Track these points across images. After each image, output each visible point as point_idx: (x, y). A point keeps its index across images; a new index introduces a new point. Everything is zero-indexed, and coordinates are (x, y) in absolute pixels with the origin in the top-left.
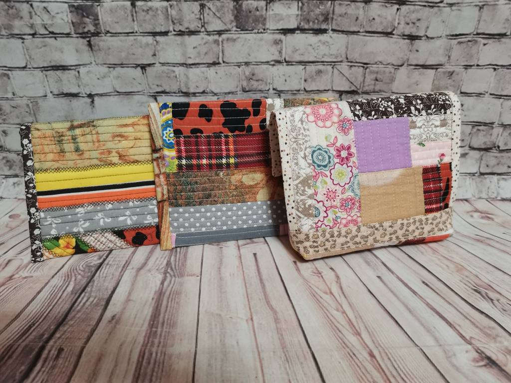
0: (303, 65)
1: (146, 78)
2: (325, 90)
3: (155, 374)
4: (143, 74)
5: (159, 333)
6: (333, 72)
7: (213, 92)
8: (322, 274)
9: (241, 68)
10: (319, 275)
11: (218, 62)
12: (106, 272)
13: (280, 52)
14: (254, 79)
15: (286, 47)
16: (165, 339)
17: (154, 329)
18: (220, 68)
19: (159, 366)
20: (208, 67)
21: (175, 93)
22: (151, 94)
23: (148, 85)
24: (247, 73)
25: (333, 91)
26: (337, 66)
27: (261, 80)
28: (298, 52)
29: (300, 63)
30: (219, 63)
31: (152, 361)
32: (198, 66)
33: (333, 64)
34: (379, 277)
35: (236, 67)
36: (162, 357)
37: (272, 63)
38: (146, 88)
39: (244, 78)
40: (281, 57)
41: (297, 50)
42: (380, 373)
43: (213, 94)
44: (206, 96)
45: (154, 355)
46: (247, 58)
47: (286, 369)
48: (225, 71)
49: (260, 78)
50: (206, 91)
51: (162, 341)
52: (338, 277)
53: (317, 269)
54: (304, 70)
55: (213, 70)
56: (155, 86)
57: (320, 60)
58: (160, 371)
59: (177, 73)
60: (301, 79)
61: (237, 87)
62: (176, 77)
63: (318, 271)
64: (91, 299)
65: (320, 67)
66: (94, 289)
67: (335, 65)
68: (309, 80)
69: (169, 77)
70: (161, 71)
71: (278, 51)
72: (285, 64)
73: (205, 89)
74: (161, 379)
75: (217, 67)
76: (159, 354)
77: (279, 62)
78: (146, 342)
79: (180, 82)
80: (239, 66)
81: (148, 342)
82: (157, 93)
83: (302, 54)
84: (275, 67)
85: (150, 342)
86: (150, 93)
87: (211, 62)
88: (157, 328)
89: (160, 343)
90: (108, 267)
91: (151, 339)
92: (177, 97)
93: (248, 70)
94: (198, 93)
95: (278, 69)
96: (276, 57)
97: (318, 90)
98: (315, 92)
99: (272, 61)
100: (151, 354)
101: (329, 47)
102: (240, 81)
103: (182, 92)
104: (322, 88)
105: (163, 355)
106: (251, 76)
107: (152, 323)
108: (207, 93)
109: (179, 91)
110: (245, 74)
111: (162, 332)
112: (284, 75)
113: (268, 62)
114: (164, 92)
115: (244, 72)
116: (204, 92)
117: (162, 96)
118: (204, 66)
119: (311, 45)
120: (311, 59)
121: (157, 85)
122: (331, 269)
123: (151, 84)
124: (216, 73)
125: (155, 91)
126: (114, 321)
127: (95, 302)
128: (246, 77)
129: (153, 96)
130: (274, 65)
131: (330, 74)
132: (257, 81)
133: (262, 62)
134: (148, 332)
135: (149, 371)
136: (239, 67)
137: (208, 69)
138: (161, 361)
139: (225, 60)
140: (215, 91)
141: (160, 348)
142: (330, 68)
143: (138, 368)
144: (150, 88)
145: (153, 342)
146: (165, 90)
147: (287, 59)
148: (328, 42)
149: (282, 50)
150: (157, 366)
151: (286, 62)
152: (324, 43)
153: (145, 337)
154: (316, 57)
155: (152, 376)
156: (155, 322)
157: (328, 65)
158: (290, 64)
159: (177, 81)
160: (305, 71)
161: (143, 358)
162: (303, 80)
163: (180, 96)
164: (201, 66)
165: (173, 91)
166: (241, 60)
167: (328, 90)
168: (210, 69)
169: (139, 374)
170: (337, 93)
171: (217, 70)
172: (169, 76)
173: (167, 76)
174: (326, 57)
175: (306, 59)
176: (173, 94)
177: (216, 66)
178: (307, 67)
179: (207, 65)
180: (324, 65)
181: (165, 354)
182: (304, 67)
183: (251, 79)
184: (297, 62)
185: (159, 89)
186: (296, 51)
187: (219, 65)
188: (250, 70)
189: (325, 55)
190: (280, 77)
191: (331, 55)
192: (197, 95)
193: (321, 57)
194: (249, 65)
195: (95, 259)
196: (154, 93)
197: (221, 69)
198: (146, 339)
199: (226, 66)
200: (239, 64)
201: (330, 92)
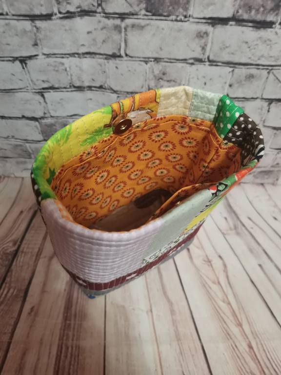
0: (231, 67)
1: (27, 72)
2: (252, 98)
3: (72, 367)
4: (24, 68)
5: (72, 326)
6: (267, 78)
7: (112, 89)
8: (212, 263)
9: (149, 65)
10: (209, 264)
11: (118, 54)
12: (22, 260)
13: (203, 49)
14: (165, 79)
15: (212, 43)
16: (78, 332)
17: (68, 322)
18: (122, 62)
19: (75, 359)
20: (106, 59)
21: (65, 88)
22: (37, 91)
23: (32, 81)
24: (156, 72)
25: (262, 99)
26: (275, 72)
27: (174, 81)
28: (228, 50)
29: (228, 64)
30: (120, 56)
31: (69, 355)
32: (93, 55)
33: (270, 68)
34: (260, 265)
35: (143, 63)
36: (77, 351)
37: (191, 61)
38: (29, 84)
39: (151, 77)
40: (204, 54)
41: (227, 47)
42: (257, 365)
43: (113, 92)
44: (104, 91)
45: (70, 349)
46: (157, 53)
47: (180, 361)
48: (128, 67)
49: (173, 79)
50: (104, 87)
51: (75, 333)
52: (225, 266)
53: (207, 256)
54: (231, 74)
55: (112, 63)
56: (40, 82)
57: (254, 63)
58: (76, 363)
59: (67, 65)
60: (225, 83)
61: (142, 87)
62: (66, 70)
63: (208, 259)
64: (11, 291)
65: (253, 71)
66: (12, 280)
67: (272, 69)
68: (236, 85)
69: (57, 71)
70: (46, 65)
71: (201, 46)
72: (207, 63)
73: (102, 84)
74: (77, 372)
75: (118, 61)
76: (74, 348)
77: (200, 61)
79: (71, 75)
80: (146, 62)
82: (44, 89)
83: (233, 54)
84: (193, 66)
86: (34, 89)
87: (110, 53)
88: (70, 320)
90: (23, 255)
92: (69, 93)
93: (157, 68)
94: (95, 87)
95: (197, 70)
96: (198, 54)
97: (244, 98)
98: (240, 100)
99: (191, 59)
101: (271, 47)
102: (146, 81)
103: (75, 87)
104: (249, 96)
105: (77, 348)
106: (161, 76)
107: (65, 315)
108: (105, 89)
109: (70, 86)
110: (153, 72)
111: (75, 324)
112: (204, 77)
113: (185, 60)
114: (52, 88)
115: (153, 70)
116: (101, 87)
117: (49, 92)
118: (101, 56)
119: (247, 43)
120: (243, 61)
121: (43, 81)
122: (220, 257)
123: (34, 80)
124: (117, 67)
125: (41, 88)
126: (33, 313)
127: (15, 293)
128: (155, 76)
129: (38, 92)
130: (192, 64)
131: (264, 79)
132: (168, 81)
133: (178, 60)
134: (64, 324)
135: (67, 363)
136: (147, 64)
137: (106, 61)
138: (77, 354)
139: (128, 53)
140: (115, 89)
141: (75, 342)
142: (265, 72)
143: (57, 362)
144: (35, 84)
145: (68, 335)
146: (53, 85)
147: (211, 58)
148: (271, 41)
149: (206, 45)
150: (73, 359)
151: (209, 61)
152: (265, 41)
153: (61, 329)
154: (250, 58)
155: (69, 369)
156: (69, 314)
157: (263, 69)
158: (214, 64)
159: (67, 74)
160: (233, 75)
162: (227, 85)
163: (72, 91)
164: (97, 56)
165: (63, 86)
166: (149, 55)
167: (257, 98)
168: (108, 62)
169: (59, 368)
170: (267, 102)
171: (116, 64)
172: (56, 69)
173: (54, 70)
174: (263, 59)
175: (236, 59)
176: (64, 90)
177: (117, 59)
178: (236, 70)
179: (105, 56)
180: (258, 69)
182: (231, 69)
183: (161, 79)
184: (223, 63)
185: (46, 85)
186: (224, 49)
187: (120, 59)
188: (161, 68)
189: (262, 56)
190: (198, 79)
191: (271, 57)
192: (93, 89)
193: (256, 59)
194: (161, 61)
195: (11, 245)
196: (40, 89)
197: (123, 64)
199: (130, 60)
200: (147, 60)
201: (259, 100)
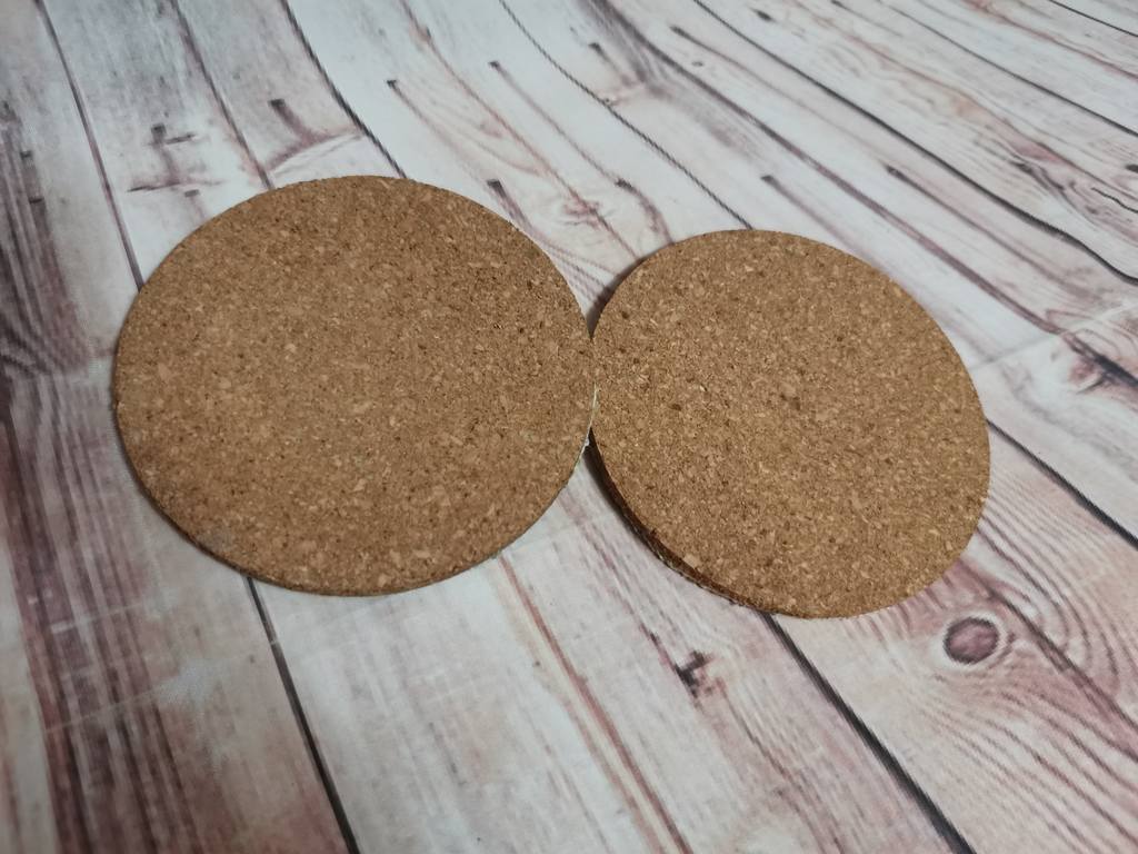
78: (52, 698)
81: (62, 695)
85: (69, 687)
89: (112, 676)
91: (66, 676)
100: (102, 741)
161: (73, 771)
181: (157, 714)
198: (47, 683)
